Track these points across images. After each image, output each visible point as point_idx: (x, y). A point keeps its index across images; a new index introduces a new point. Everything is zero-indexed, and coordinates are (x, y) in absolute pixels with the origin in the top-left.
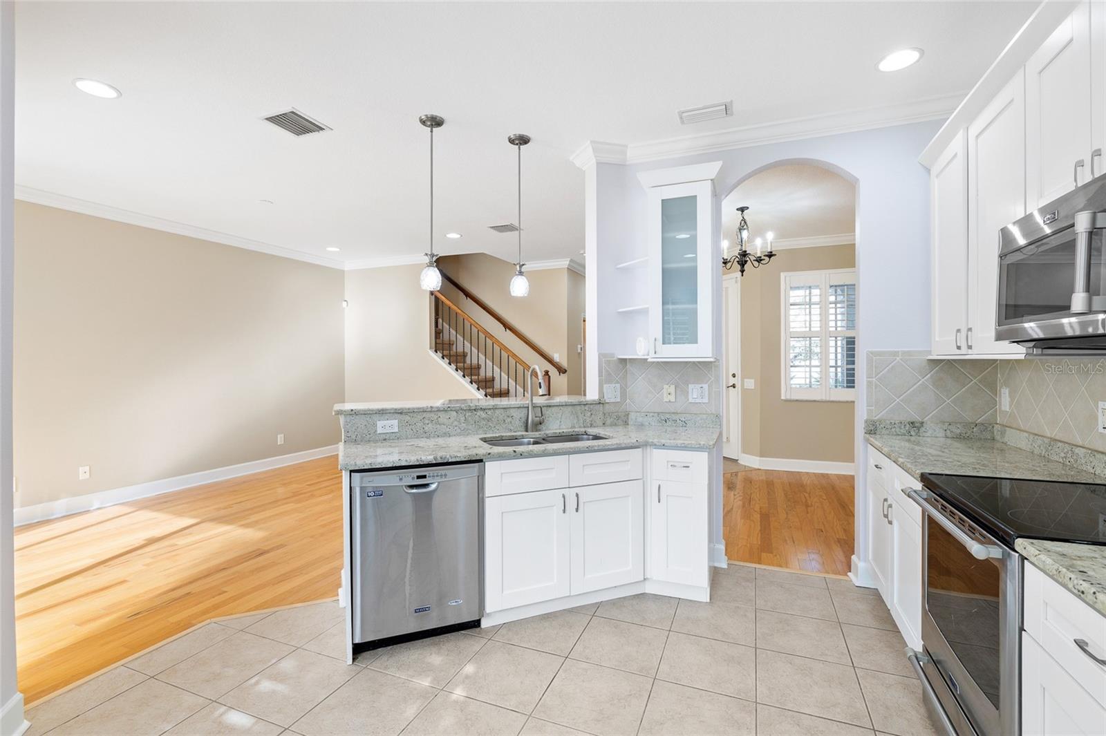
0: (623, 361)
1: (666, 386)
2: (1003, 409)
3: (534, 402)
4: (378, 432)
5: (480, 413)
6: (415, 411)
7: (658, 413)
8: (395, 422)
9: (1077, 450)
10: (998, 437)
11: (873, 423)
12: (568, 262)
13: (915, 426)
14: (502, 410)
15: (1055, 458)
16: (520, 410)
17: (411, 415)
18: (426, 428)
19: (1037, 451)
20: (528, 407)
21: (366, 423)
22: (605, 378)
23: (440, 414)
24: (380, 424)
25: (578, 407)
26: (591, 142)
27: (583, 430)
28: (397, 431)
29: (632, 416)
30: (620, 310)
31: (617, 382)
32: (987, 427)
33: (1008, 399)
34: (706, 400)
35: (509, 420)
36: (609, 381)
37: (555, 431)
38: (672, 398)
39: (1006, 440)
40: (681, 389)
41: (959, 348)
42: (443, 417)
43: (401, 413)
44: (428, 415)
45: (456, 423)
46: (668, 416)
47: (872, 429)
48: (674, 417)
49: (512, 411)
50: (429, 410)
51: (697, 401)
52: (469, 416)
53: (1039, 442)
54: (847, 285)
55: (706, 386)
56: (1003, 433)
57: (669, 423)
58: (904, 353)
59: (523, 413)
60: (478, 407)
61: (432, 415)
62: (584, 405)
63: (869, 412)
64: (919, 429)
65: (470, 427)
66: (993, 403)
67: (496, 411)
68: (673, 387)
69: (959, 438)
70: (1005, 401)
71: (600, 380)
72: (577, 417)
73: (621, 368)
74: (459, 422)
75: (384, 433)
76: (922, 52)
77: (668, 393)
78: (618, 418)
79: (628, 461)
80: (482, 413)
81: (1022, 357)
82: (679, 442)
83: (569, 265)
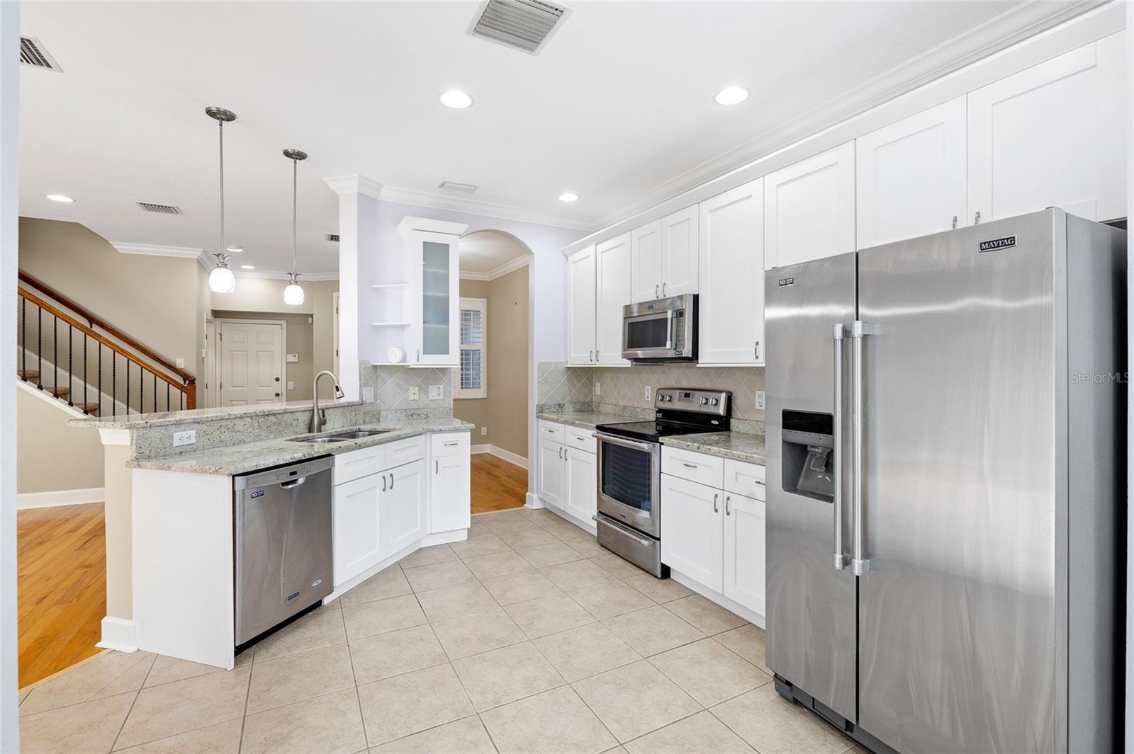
0: (375, 367)
1: (411, 388)
2: (597, 394)
3: (319, 405)
4: (175, 445)
5: (272, 418)
6: (214, 419)
7: (406, 410)
8: (193, 433)
9: (637, 410)
10: (595, 409)
11: (541, 406)
12: (199, 253)
13: (561, 406)
14: (290, 414)
15: (627, 415)
16: (304, 413)
17: (209, 424)
18: (223, 437)
19: (617, 413)
20: (313, 410)
21: (161, 436)
22: (364, 382)
23: (236, 421)
24: (177, 436)
25: (347, 408)
26: (360, 176)
27: (357, 427)
28: (195, 442)
29: (383, 413)
30: (375, 324)
31: (371, 386)
32: (589, 404)
33: (599, 389)
34: (442, 397)
35: (295, 423)
36: (366, 386)
37: (337, 430)
38: (416, 397)
39: (600, 410)
40: (423, 390)
41: (591, 361)
42: (239, 425)
43: (198, 423)
44: (222, 423)
45: (251, 429)
46: (413, 411)
47: (541, 410)
48: (418, 412)
49: (298, 414)
50: (227, 417)
51: (436, 398)
52: (262, 421)
53: (619, 408)
54: (473, 311)
55: (441, 387)
56: (598, 407)
57: (415, 417)
58: (556, 363)
59: (307, 416)
60: (271, 413)
61: (229, 422)
62: (351, 406)
63: (539, 399)
64: (562, 407)
65: (263, 433)
66: (591, 391)
67: (285, 415)
68: (417, 388)
69: (579, 411)
70: (598, 389)
71: (360, 384)
72: (346, 417)
73: (373, 373)
74: (253, 428)
75: (181, 446)
76: (579, 197)
77: (413, 393)
78: (373, 415)
79: (417, 445)
80: (273, 417)
81: (630, 366)
82: (452, 427)
83: (199, 257)
